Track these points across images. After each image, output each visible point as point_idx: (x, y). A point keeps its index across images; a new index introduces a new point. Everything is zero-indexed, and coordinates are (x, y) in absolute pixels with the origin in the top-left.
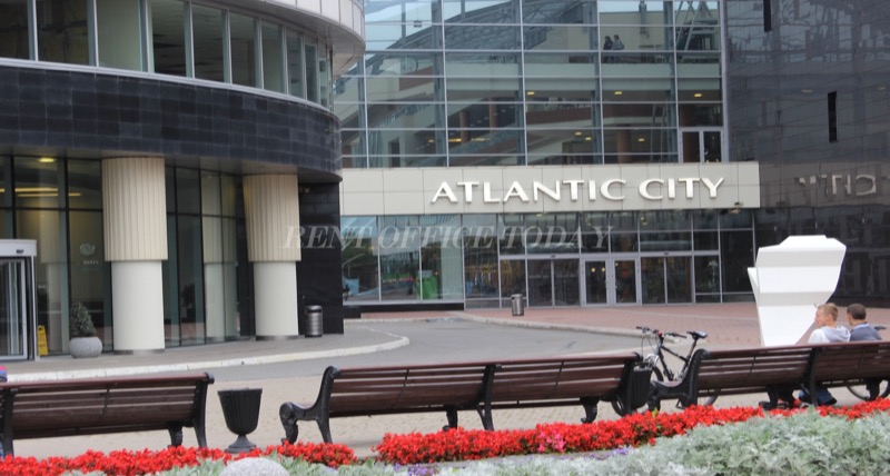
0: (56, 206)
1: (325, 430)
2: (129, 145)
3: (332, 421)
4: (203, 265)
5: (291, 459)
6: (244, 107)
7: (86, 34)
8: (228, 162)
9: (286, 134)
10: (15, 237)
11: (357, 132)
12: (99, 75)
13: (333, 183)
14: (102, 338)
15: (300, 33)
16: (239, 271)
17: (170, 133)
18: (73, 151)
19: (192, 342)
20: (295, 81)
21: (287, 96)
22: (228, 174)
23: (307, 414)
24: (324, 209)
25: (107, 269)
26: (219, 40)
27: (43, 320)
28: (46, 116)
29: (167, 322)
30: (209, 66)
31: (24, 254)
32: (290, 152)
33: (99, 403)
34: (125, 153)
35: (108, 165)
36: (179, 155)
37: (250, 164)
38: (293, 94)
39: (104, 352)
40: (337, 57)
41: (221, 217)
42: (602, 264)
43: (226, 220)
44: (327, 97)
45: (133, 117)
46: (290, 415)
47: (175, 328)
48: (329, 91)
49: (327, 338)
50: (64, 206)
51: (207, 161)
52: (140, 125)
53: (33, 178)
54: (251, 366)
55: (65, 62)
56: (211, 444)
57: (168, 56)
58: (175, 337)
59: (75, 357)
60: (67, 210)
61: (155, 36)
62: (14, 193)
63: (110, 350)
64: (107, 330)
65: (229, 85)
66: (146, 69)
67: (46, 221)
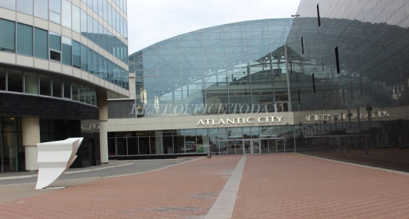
30: (57, 93)
42: (249, 142)
57: (44, 90)
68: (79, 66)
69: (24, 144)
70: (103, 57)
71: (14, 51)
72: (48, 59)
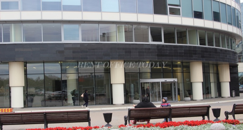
0: (181, 72)
1: (234, 117)
2: (195, 59)
3: (235, 115)
4: (210, 83)
5: (225, 123)
6: (218, 51)
7: (186, 38)
8: (215, 62)
9: (226, 56)
10: (173, 78)
11: (242, 55)
12: (189, 46)
13: (237, 66)
14: (190, 97)
15: (229, 36)
16: (217, 84)
17: (203, 57)
18: (184, 61)
19: (208, 98)
20: (228, 46)
21: (227, 49)
22: (215, 65)
23: (230, 113)
24: (235, 71)
25: (191, 84)
26: (212, 38)
27: (179, 94)
28: (179, 54)
29: (203, 94)
30: (210, 43)
31: (175, 81)
32: (227, 60)
33: (188, 111)
34: (194, 61)
35: (191, 63)
36: (205, 61)
37: (219, 62)
38: (228, 48)
39: (191, 100)
40: (237, 40)
41: (214, 73)
43: (215, 74)
44: (235, 48)
45: (195, 54)
46: (227, 114)
47: (205, 95)
48: (235, 47)
49: (236, 97)
50: (182, 71)
51: (210, 62)
52: (197, 55)
53: (177, 66)
54: (220, 103)
55: (182, 44)
56: (211, 119)
57: (202, 42)
58: (205, 97)
59: (185, 101)
60: (183, 72)
61: (200, 38)
62: (173, 69)
63: (192, 100)
64: (191, 96)
65: (214, 47)
66: (198, 44)
67: (179, 75)
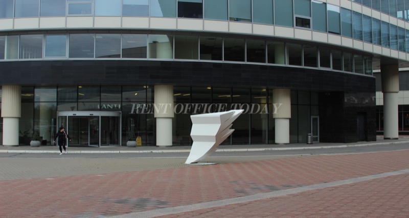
68: (339, 32)
69: (274, 117)
70: (380, 21)
71: (250, 21)
72: (293, 26)
